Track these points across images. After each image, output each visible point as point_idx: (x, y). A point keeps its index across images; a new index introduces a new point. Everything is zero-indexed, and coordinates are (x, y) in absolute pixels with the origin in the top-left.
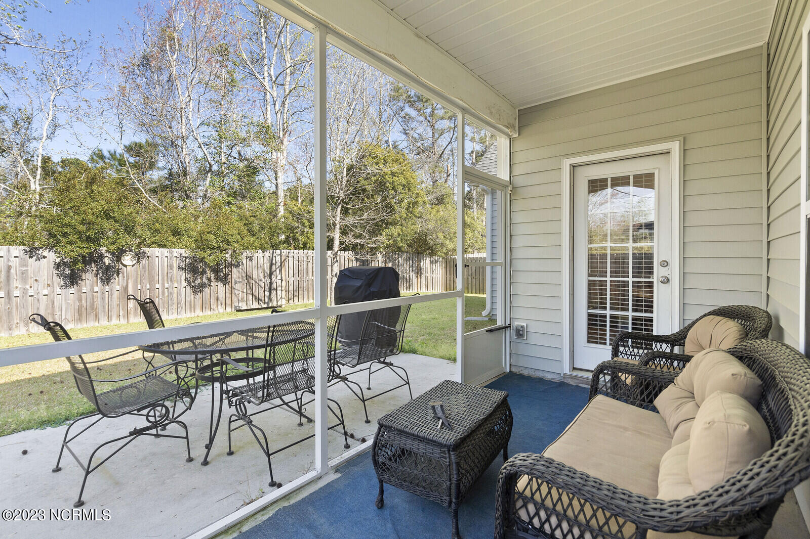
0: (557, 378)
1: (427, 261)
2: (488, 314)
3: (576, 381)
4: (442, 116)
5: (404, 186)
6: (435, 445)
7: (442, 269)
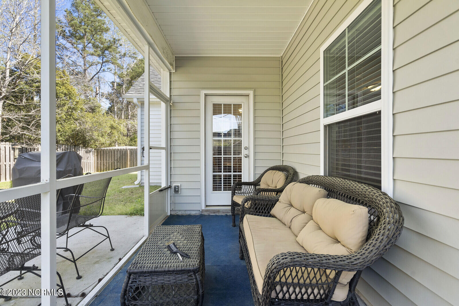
0: (197, 213)
1: (82, 151)
2: (139, 183)
3: (208, 212)
4: (92, 53)
5: (65, 94)
6: (183, 273)
7: (94, 156)
